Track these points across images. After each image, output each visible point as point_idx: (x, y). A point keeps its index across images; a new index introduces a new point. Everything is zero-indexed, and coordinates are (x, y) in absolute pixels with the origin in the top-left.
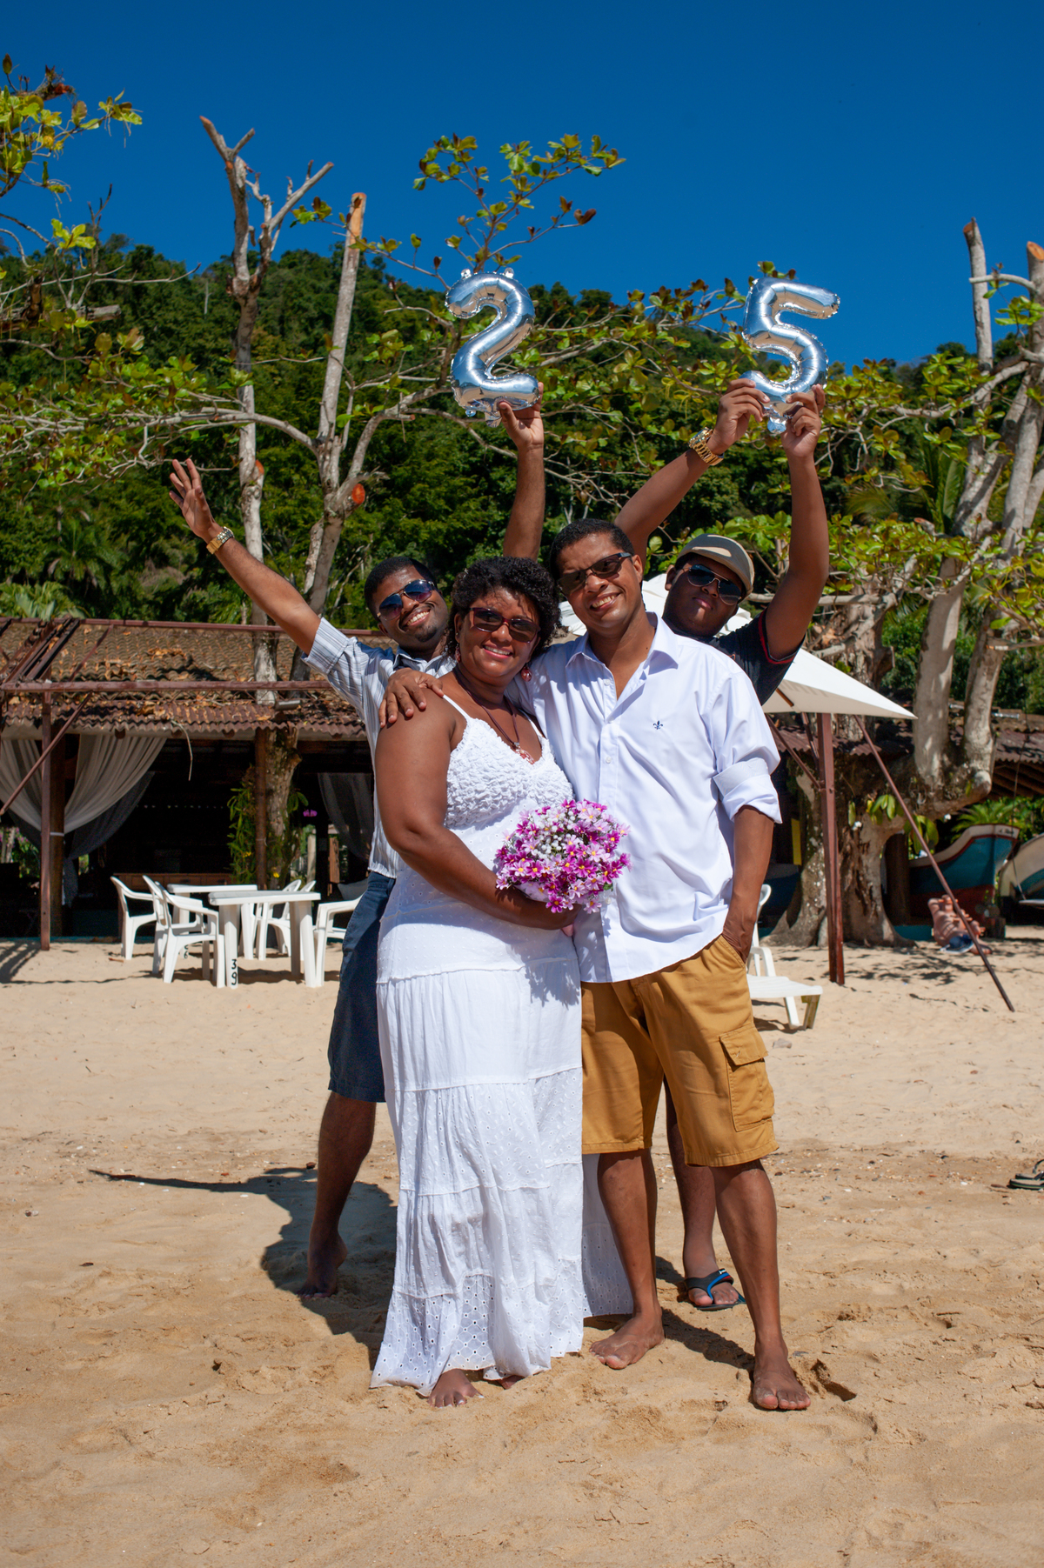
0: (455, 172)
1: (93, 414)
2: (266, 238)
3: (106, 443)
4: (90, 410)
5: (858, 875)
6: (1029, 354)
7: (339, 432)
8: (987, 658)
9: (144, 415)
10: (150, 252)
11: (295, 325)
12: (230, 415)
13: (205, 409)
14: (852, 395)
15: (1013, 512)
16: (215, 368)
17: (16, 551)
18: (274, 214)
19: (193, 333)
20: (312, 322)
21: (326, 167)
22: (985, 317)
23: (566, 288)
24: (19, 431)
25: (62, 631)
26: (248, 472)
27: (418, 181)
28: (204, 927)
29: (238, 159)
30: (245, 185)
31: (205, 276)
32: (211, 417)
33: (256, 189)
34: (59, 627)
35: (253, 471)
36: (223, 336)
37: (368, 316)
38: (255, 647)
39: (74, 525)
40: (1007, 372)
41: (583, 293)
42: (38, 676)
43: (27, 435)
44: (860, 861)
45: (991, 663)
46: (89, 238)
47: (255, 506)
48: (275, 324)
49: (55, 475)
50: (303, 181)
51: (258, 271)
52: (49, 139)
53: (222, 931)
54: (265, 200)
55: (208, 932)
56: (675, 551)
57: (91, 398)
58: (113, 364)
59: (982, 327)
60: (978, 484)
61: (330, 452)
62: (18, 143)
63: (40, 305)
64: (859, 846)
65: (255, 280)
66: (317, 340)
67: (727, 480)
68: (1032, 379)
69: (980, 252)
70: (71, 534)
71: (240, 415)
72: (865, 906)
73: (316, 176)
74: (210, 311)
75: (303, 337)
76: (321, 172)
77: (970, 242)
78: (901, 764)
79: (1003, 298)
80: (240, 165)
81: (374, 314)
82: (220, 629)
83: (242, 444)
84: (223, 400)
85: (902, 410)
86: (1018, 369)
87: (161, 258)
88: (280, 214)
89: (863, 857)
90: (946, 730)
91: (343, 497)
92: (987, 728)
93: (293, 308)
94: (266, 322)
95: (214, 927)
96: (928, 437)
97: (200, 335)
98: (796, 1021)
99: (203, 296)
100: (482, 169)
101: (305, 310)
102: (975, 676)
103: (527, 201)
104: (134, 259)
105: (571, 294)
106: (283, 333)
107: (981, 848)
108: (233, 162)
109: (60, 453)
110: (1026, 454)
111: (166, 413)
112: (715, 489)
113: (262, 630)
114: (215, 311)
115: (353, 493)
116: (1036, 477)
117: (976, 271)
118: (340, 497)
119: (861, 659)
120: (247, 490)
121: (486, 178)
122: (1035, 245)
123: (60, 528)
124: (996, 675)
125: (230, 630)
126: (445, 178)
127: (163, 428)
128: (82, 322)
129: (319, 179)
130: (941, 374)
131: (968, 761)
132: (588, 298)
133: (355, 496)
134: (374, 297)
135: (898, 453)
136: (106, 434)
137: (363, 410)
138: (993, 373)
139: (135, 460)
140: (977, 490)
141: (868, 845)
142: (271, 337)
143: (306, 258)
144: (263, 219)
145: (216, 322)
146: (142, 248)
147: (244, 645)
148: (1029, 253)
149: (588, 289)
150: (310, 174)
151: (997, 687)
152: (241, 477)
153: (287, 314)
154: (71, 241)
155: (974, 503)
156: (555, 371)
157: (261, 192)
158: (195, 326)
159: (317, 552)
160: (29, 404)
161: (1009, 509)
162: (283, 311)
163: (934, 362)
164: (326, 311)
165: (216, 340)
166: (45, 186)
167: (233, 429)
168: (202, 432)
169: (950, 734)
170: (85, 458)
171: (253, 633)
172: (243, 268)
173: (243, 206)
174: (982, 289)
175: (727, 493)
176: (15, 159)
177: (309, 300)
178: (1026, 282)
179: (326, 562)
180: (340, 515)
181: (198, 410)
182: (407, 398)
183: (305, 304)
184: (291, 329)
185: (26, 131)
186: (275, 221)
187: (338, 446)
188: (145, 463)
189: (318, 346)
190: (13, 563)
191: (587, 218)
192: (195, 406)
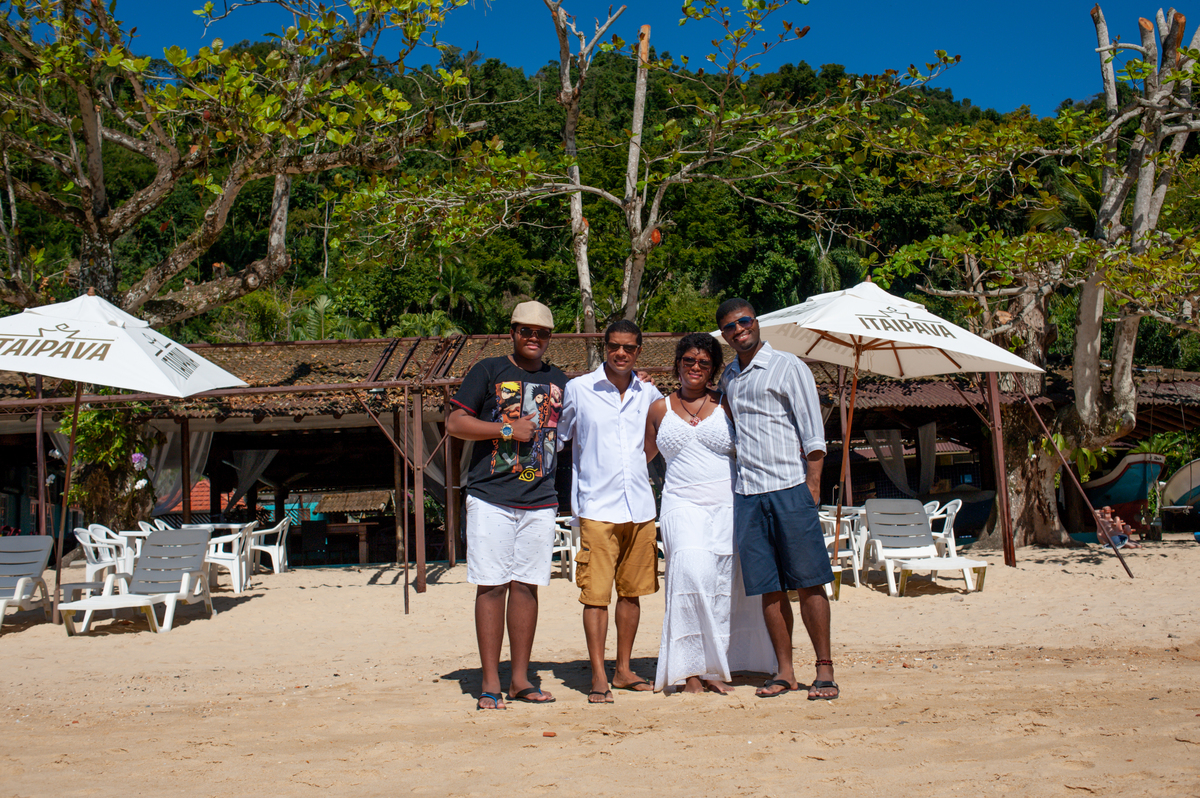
0: (707, 12)
1: (470, 193)
2: (582, 61)
3: (480, 213)
4: (467, 191)
5: (1038, 495)
6: (1144, 101)
7: (640, 194)
8: (1126, 328)
9: (504, 191)
10: (497, 63)
11: (606, 109)
12: (565, 187)
13: (545, 184)
14: (1002, 144)
15: (1141, 217)
16: (548, 145)
17: (411, 289)
18: (587, 45)
19: (531, 121)
20: (618, 105)
21: (621, 9)
22: (1110, 76)
23: (809, 65)
24: (421, 209)
25: (456, 344)
26: (578, 226)
27: (682, 20)
28: (562, 542)
29: (560, 9)
30: (566, 26)
31: (537, 77)
32: (550, 189)
33: (573, 28)
34: (454, 341)
35: (581, 224)
36: (553, 121)
37: (660, 97)
38: (588, 348)
39: (451, 268)
40: (1126, 116)
41: (823, 67)
42: (445, 375)
43: (426, 210)
44: (1039, 484)
45: (1129, 331)
46: (465, 78)
47: (584, 248)
48: (591, 109)
49: (447, 237)
50: (607, 20)
51: (578, 85)
52: (436, 15)
53: (574, 544)
54: (580, 36)
55: (564, 545)
56: (887, 262)
57: (467, 182)
58: (482, 158)
59: (1109, 83)
60: (1113, 200)
61: (634, 208)
62: (416, 20)
63: (434, 125)
64: (1038, 472)
65: (576, 92)
66: (623, 118)
67: (940, 202)
68: (1148, 119)
69: (1103, 28)
70: (448, 274)
71: (570, 187)
72: (1045, 518)
73: (615, 16)
74: (543, 102)
75: (613, 117)
76: (618, 12)
77: (1096, 21)
78: (1066, 411)
79: (1122, 60)
80: (562, 12)
81: (665, 96)
82: (562, 337)
83: (572, 207)
84: (559, 177)
85: (1044, 151)
86: (1135, 113)
87: (505, 66)
88: (591, 44)
89: (1042, 481)
90: (1098, 384)
91: (645, 239)
92: (1130, 380)
93: (603, 95)
94: (584, 107)
95: (569, 541)
96: (1063, 169)
97: (536, 121)
98: (971, 586)
99: (537, 92)
100: (725, 9)
101: (613, 96)
102: (1118, 342)
103: (760, 26)
104: (486, 69)
105: (813, 69)
106: (597, 115)
107: (1136, 472)
108: (557, 12)
109: (450, 221)
110: (1147, 175)
111: (519, 189)
112: (932, 210)
113: (592, 337)
114: (547, 102)
115: (652, 236)
116: (1157, 191)
117: (1102, 42)
118: (643, 240)
119: (1032, 335)
120: (577, 239)
121: (729, 14)
122: (1145, 20)
123: (441, 270)
124: (1134, 340)
125: (571, 338)
126: (700, 16)
127: (519, 199)
128: (462, 134)
129: (617, 17)
130: (1068, 124)
131: (1117, 405)
132: (827, 71)
133: (653, 238)
134: (664, 83)
135: (1037, 183)
136: (480, 207)
137: (655, 178)
138: (1118, 116)
139: (500, 224)
140: (1112, 204)
141: (1045, 472)
142: (588, 119)
143: (612, 58)
144: (579, 49)
145: (548, 110)
146: (491, 61)
147: (580, 348)
148: (1140, 25)
149: (826, 64)
150: (611, 14)
151: (1136, 349)
152: (573, 229)
153: (599, 101)
154: (453, 81)
155: (1111, 213)
156: (792, 140)
157: (577, 30)
158: (532, 115)
159: (628, 279)
160: (427, 189)
161: (1136, 216)
162: (596, 98)
163: (1063, 115)
164: (628, 96)
165: (548, 124)
166: (435, 46)
167: (567, 197)
168: (544, 201)
169: (1101, 386)
170: (466, 224)
171: (586, 338)
172: (567, 84)
173: (565, 41)
174: (1107, 56)
175: (941, 213)
176: (414, 30)
177: (615, 89)
178: (1139, 47)
179: (635, 286)
180: (644, 252)
181: (542, 185)
182: (687, 167)
183: (612, 92)
184: (603, 111)
185: (421, 11)
186: (588, 49)
187: (639, 204)
188: (507, 226)
189: (623, 123)
190: (408, 298)
191: (804, 33)
192: (537, 183)
